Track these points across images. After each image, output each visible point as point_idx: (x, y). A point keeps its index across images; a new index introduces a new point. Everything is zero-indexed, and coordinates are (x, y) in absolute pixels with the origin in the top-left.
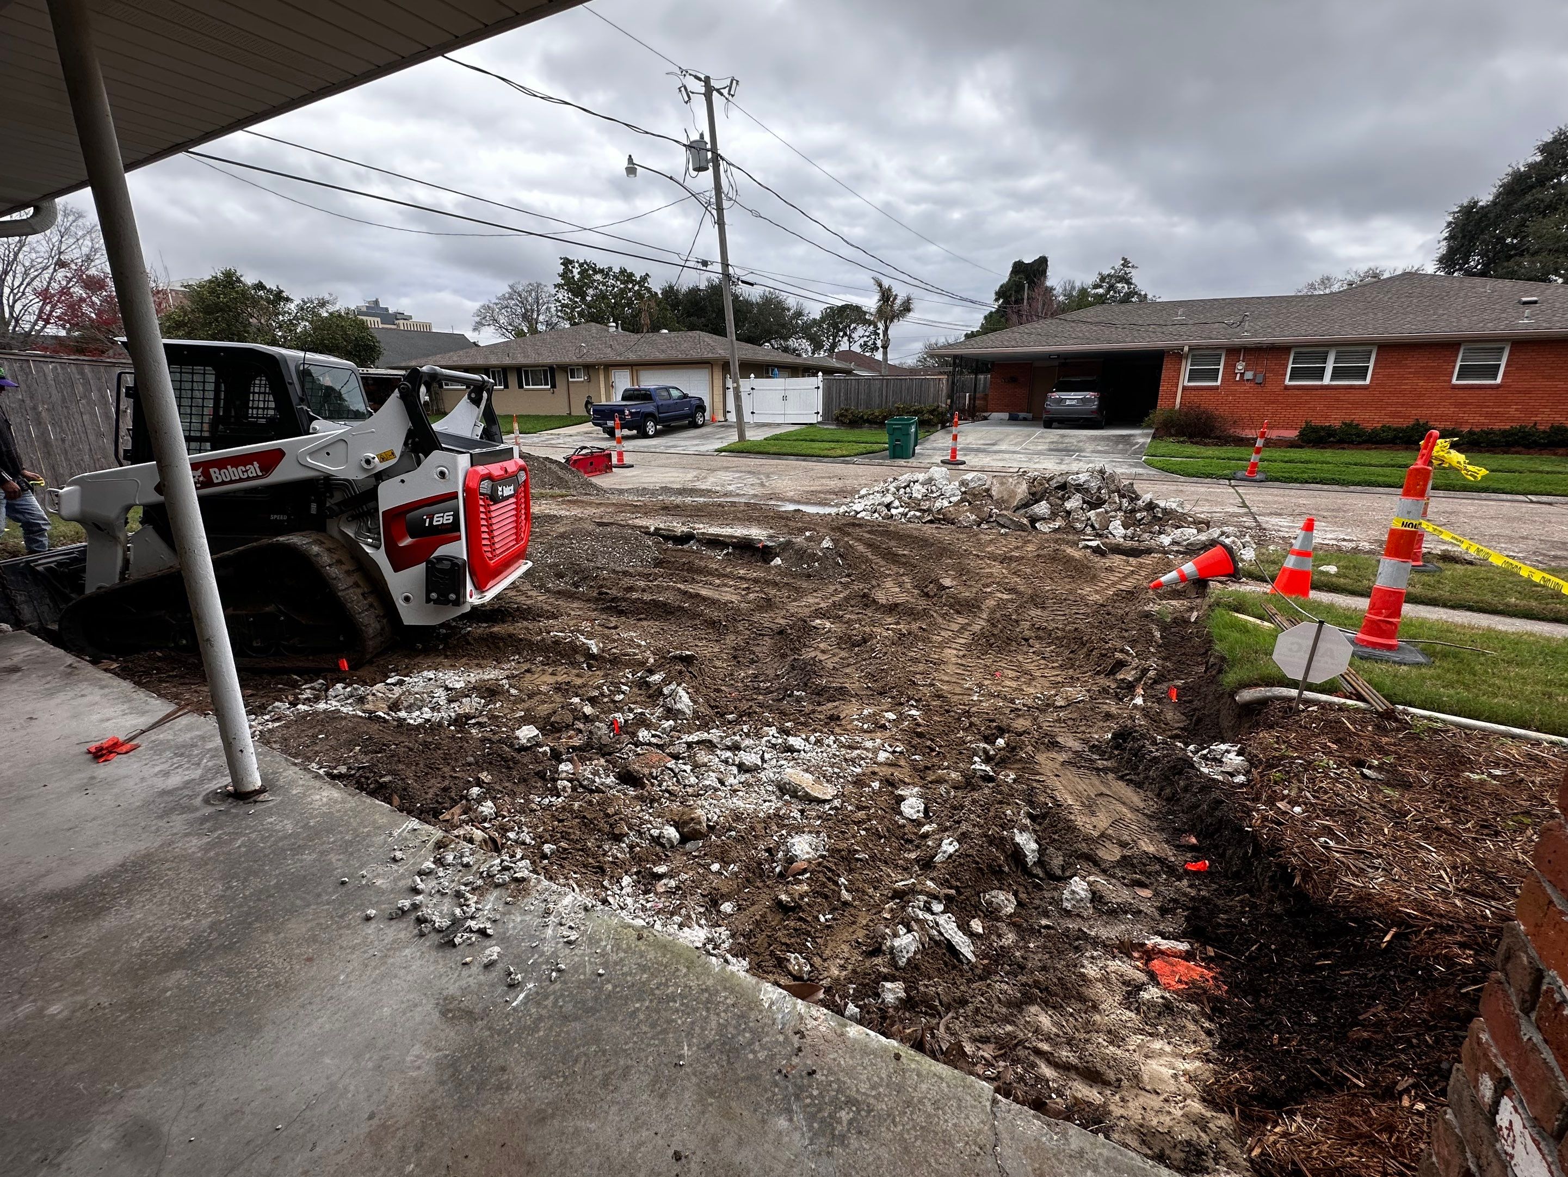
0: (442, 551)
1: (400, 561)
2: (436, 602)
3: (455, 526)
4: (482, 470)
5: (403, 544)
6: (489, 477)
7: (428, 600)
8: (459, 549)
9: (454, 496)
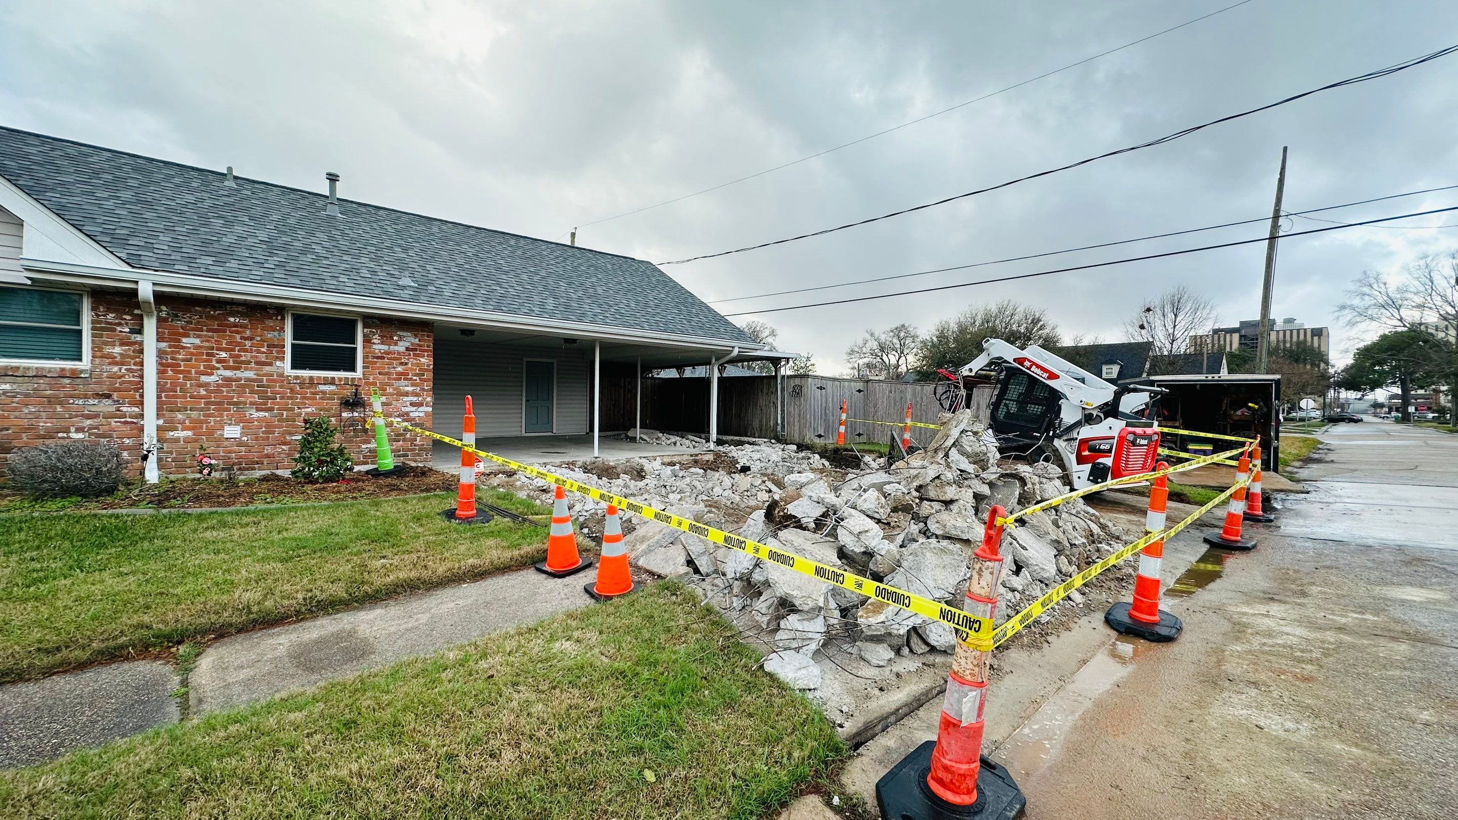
0: (1100, 460)
1: (1081, 460)
2: (1092, 481)
3: (1110, 451)
4: (1130, 429)
5: (1084, 454)
6: (1134, 433)
7: (1089, 479)
8: (1108, 461)
9: (1113, 438)
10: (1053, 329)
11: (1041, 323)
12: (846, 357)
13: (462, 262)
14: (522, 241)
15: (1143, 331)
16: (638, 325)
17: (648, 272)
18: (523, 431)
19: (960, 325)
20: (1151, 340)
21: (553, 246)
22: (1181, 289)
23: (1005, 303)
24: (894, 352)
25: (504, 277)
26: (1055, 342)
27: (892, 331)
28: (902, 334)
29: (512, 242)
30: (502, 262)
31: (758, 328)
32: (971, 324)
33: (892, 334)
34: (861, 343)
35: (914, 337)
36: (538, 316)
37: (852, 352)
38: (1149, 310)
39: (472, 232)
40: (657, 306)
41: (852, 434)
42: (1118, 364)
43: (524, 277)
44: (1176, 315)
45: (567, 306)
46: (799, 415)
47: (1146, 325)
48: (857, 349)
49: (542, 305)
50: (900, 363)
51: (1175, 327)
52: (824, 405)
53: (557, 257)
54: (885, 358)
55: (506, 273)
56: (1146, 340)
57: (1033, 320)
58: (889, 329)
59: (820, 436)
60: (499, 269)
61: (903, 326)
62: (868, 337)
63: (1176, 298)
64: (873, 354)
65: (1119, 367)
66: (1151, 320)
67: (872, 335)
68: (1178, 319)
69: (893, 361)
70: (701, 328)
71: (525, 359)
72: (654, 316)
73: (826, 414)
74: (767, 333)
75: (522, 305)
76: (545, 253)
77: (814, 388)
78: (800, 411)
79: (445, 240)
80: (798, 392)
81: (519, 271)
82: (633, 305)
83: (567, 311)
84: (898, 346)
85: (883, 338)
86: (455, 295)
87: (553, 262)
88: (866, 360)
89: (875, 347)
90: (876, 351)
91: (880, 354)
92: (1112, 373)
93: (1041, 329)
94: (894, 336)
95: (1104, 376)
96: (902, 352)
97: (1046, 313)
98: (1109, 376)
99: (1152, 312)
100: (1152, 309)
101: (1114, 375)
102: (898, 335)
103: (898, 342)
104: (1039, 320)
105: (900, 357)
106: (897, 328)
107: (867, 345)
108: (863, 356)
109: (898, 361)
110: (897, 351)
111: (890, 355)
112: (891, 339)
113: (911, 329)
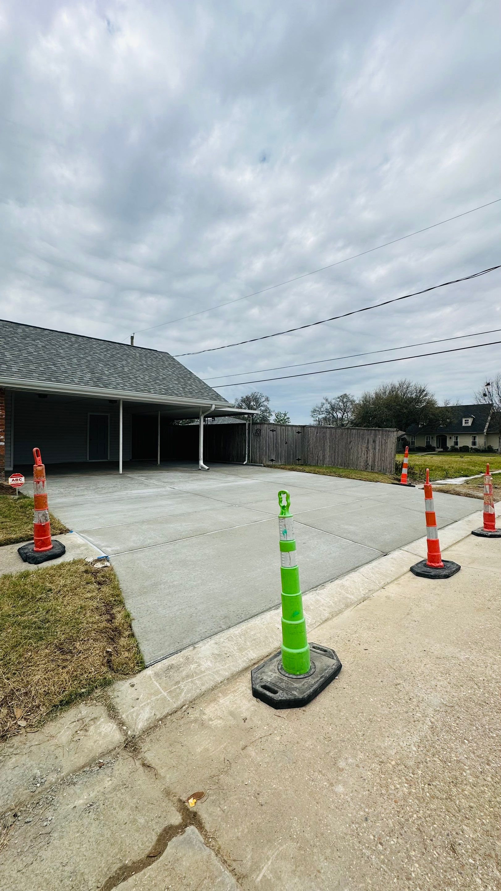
10: (432, 396)
11: (425, 392)
12: (311, 414)
13: (32, 350)
14: (80, 339)
15: (486, 398)
16: (147, 390)
17: (164, 359)
18: (88, 459)
19: (376, 394)
20: (491, 403)
21: (102, 342)
23: (403, 380)
24: (340, 411)
25: (60, 360)
26: (434, 404)
27: (338, 398)
28: (345, 400)
29: (73, 339)
30: (61, 351)
32: (383, 393)
33: (338, 400)
34: (320, 405)
35: (352, 402)
36: (76, 384)
37: (314, 411)
38: (488, 384)
39: (46, 332)
40: (164, 379)
41: (293, 459)
42: (472, 417)
43: (75, 360)
45: (99, 379)
46: (259, 447)
47: (487, 393)
48: (317, 409)
49: (81, 378)
50: (344, 417)
52: (275, 441)
53: (102, 349)
54: (335, 415)
55: (62, 358)
56: (487, 403)
57: (420, 390)
58: (337, 397)
59: (272, 460)
60: (58, 355)
61: (345, 395)
62: (324, 401)
64: (328, 412)
65: (472, 419)
66: (490, 390)
67: (327, 400)
69: (340, 415)
70: (191, 393)
71: (89, 414)
72: (160, 385)
73: (276, 447)
74: (263, 399)
75: (67, 377)
76: (94, 346)
77: (268, 431)
78: (260, 445)
79: (25, 337)
80: (258, 433)
81: (72, 357)
82: (147, 378)
83: (98, 381)
84: (342, 407)
85: (333, 402)
86: (20, 371)
87: (98, 352)
88: (323, 416)
89: (329, 408)
90: (329, 410)
91: (331, 412)
92: (468, 423)
93: (425, 396)
94: (340, 401)
95: (464, 424)
96: (345, 411)
97: (427, 386)
98: (467, 425)
99: (490, 386)
100: (491, 384)
101: (470, 424)
102: (342, 400)
103: (343, 405)
104: (424, 391)
105: (344, 414)
106: (341, 396)
107: (324, 407)
108: (321, 413)
109: (342, 416)
110: (342, 410)
111: (337, 413)
112: (337, 403)
113: (350, 397)
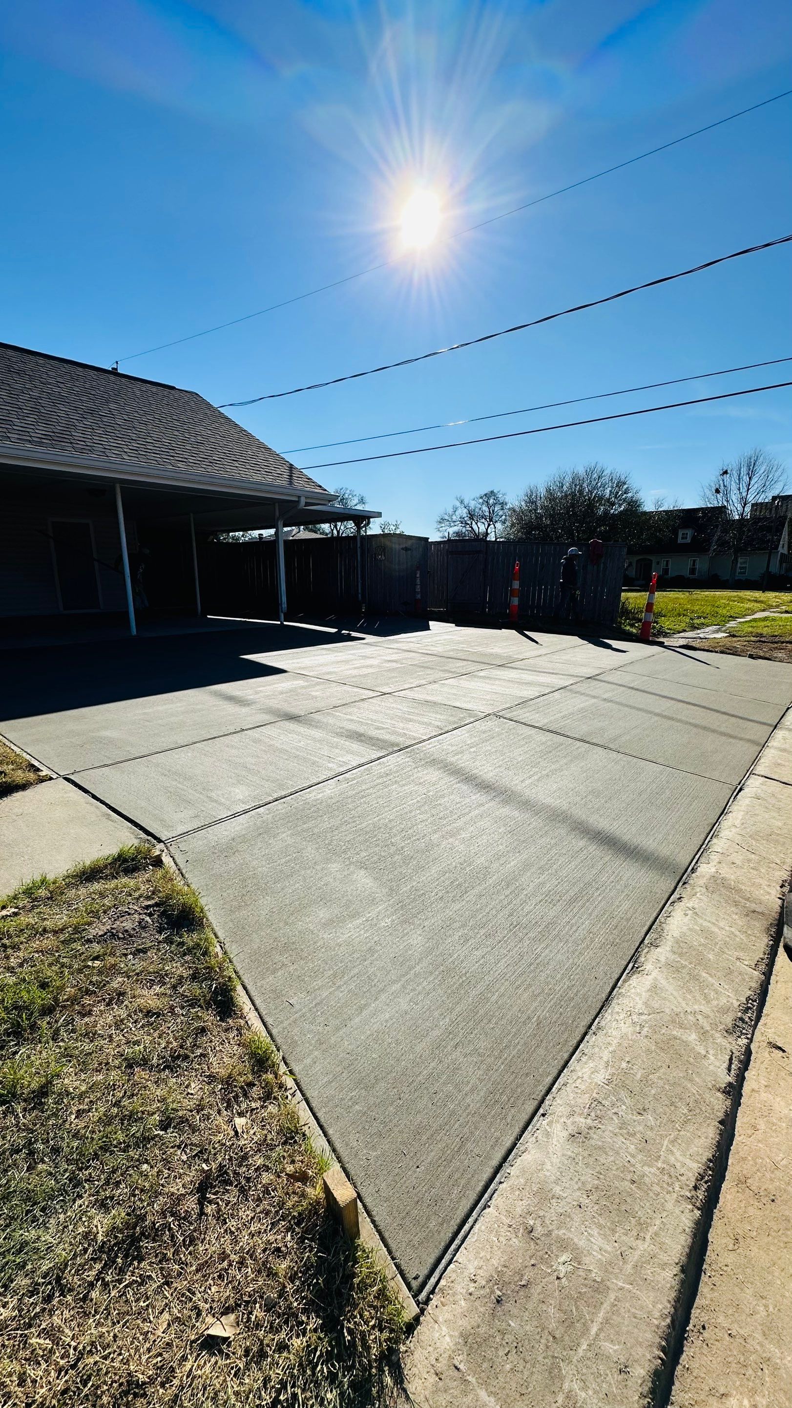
10: (637, 493)
11: (625, 487)
12: (436, 525)
15: (719, 496)
18: (62, 608)
19: (548, 490)
20: (724, 504)
22: (758, 451)
23: (593, 465)
24: (483, 520)
26: (638, 506)
27: (481, 498)
28: (491, 501)
31: (346, 496)
33: (481, 501)
34: (450, 511)
35: (503, 504)
37: (441, 522)
38: (726, 472)
44: (750, 478)
47: (722, 488)
48: (447, 517)
50: (489, 531)
51: (748, 489)
54: (475, 527)
56: (720, 504)
57: (618, 483)
58: (478, 496)
61: (492, 492)
62: (458, 504)
63: (752, 460)
64: (463, 522)
65: (695, 530)
66: (727, 482)
67: (462, 502)
68: (752, 482)
69: (482, 529)
74: (356, 501)
84: (487, 514)
85: (472, 504)
88: (456, 529)
89: (465, 515)
90: (466, 519)
91: (469, 522)
92: (686, 538)
93: (625, 493)
94: (483, 504)
95: (680, 541)
96: (491, 520)
97: (630, 475)
98: (684, 541)
99: (728, 475)
100: (729, 472)
101: (689, 540)
102: (487, 502)
103: (487, 509)
104: (625, 483)
105: (489, 525)
106: (486, 495)
107: (457, 513)
108: (452, 524)
109: (487, 530)
110: (486, 519)
111: (479, 524)
112: (480, 506)
113: (500, 496)
